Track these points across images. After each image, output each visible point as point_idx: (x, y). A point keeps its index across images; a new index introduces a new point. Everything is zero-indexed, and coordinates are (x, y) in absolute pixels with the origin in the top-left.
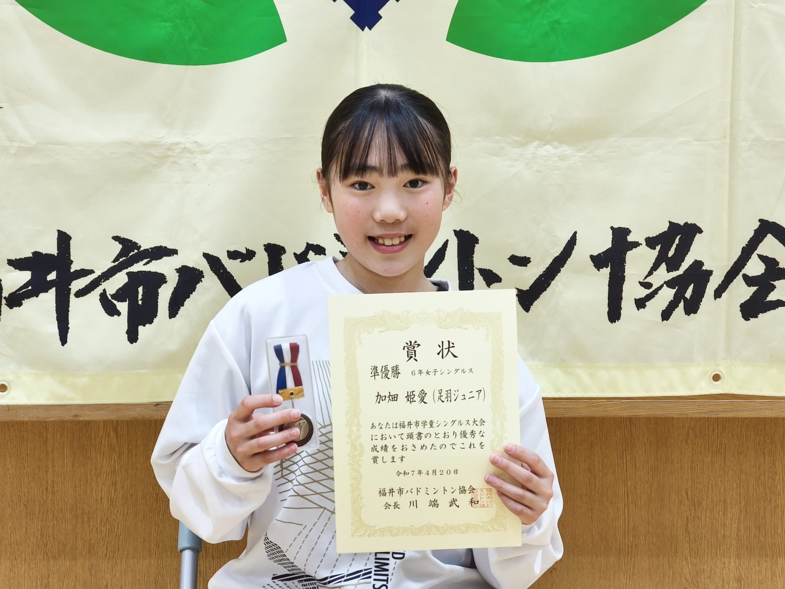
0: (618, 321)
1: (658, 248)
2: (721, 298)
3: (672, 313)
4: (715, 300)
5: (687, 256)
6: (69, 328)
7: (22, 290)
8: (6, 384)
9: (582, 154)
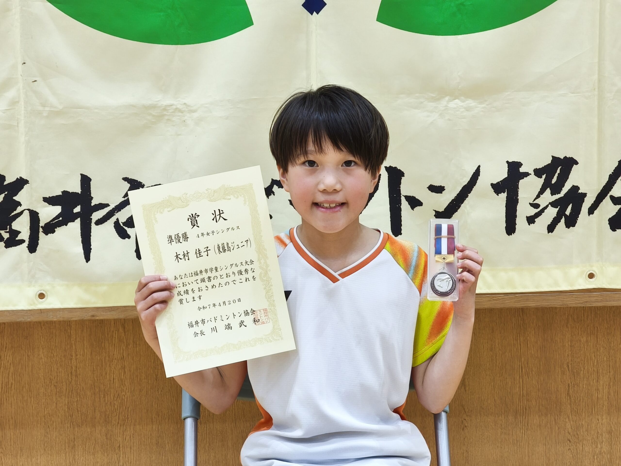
0: (514, 234)
1: (544, 177)
2: (593, 215)
3: (556, 227)
4: (589, 216)
5: (566, 182)
6: (91, 248)
7: (55, 220)
8: (44, 293)
9: (483, 106)
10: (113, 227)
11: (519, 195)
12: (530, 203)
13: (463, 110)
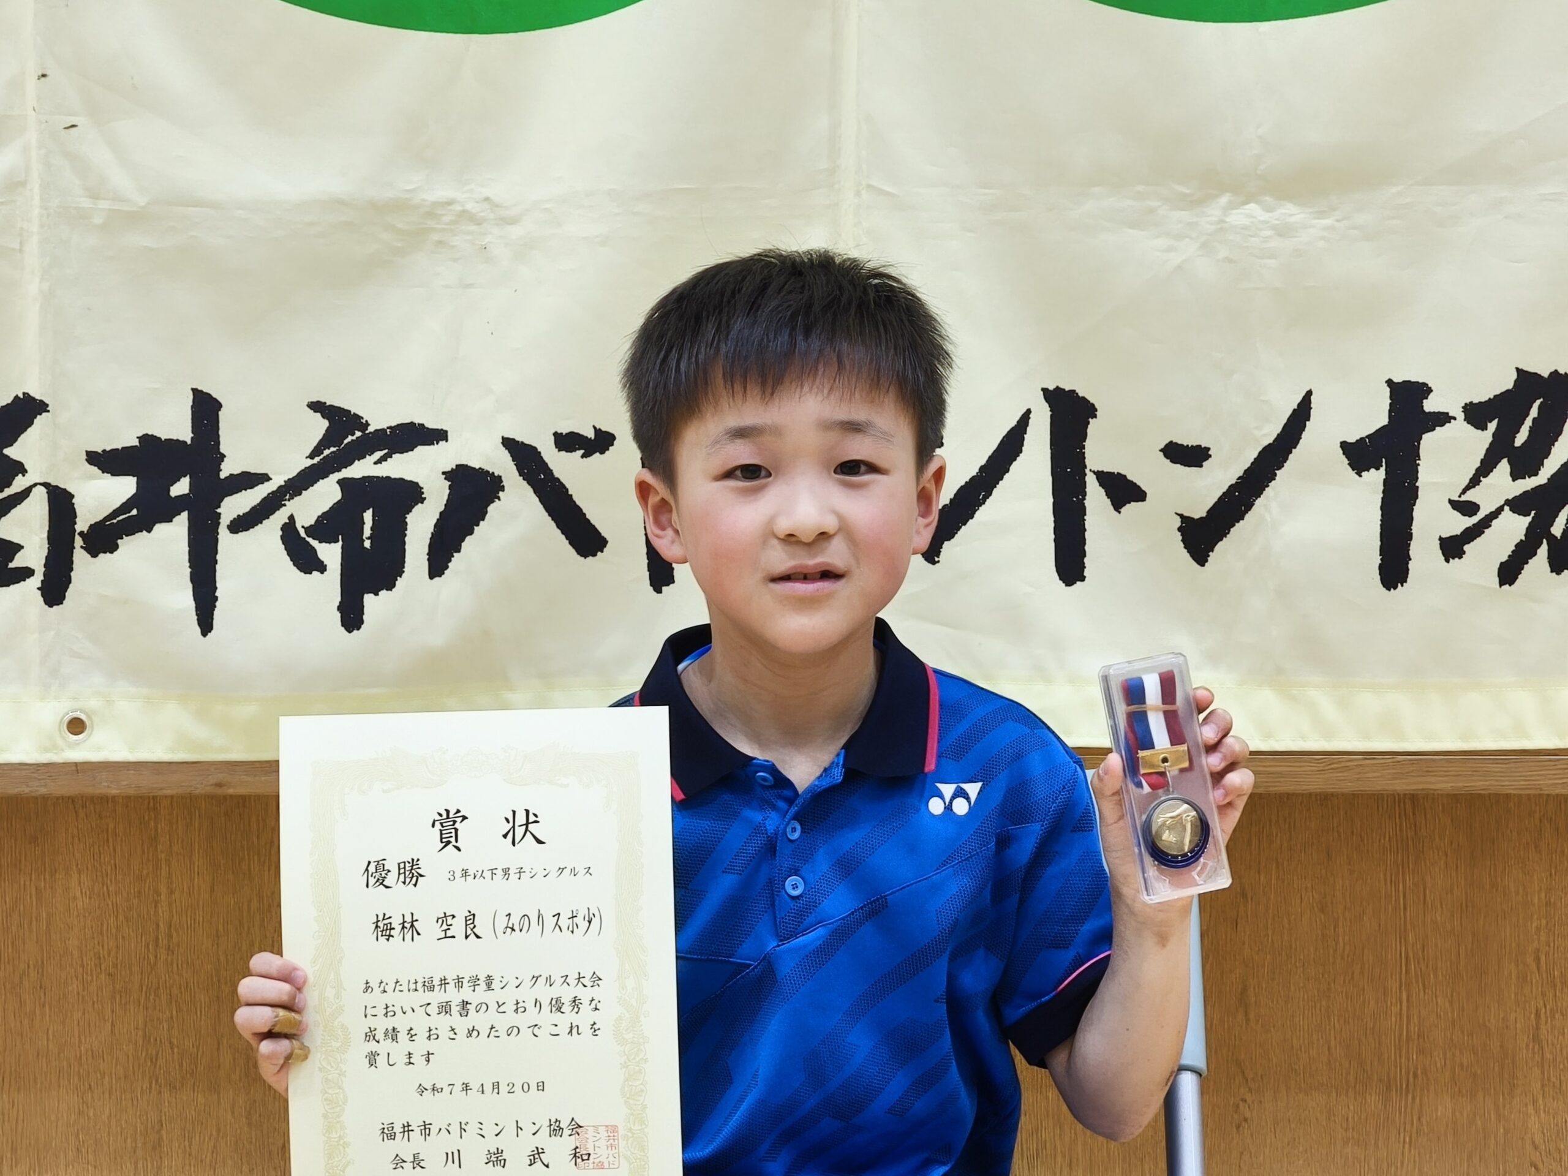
0: (1402, 586)
1: (1492, 426)
3: (1523, 569)
5: (1556, 443)
6: (217, 597)
7: (118, 517)
8: (83, 717)
9: (1328, 222)
10: (279, 538)
11: (1420, 475)
12: (1452, 499)
13: (1268, 233)
